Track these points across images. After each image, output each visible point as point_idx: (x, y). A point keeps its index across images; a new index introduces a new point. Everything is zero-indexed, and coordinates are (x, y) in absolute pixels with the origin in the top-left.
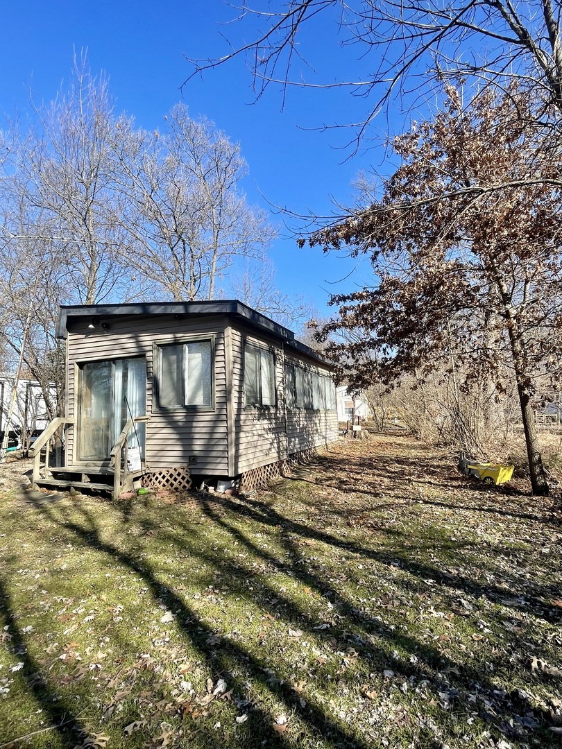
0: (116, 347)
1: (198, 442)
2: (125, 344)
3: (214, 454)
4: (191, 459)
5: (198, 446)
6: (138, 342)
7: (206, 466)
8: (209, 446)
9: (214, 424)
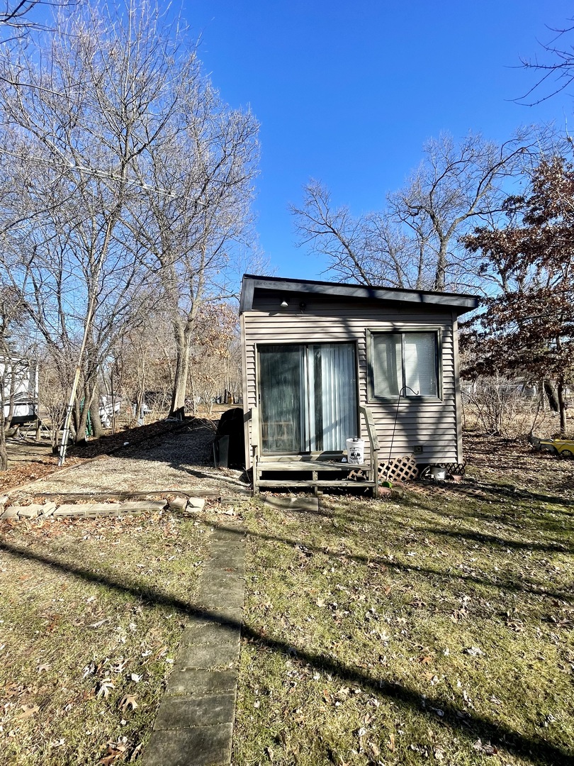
0: (317, 330)
1: (425, 432)
2: (329, 328)
3: (441, 443)
4: (417, 449)
5: (424, 436)
6: (347, 327)
7: (433, 455)
8: (435, 436)
9: (441, 414)
